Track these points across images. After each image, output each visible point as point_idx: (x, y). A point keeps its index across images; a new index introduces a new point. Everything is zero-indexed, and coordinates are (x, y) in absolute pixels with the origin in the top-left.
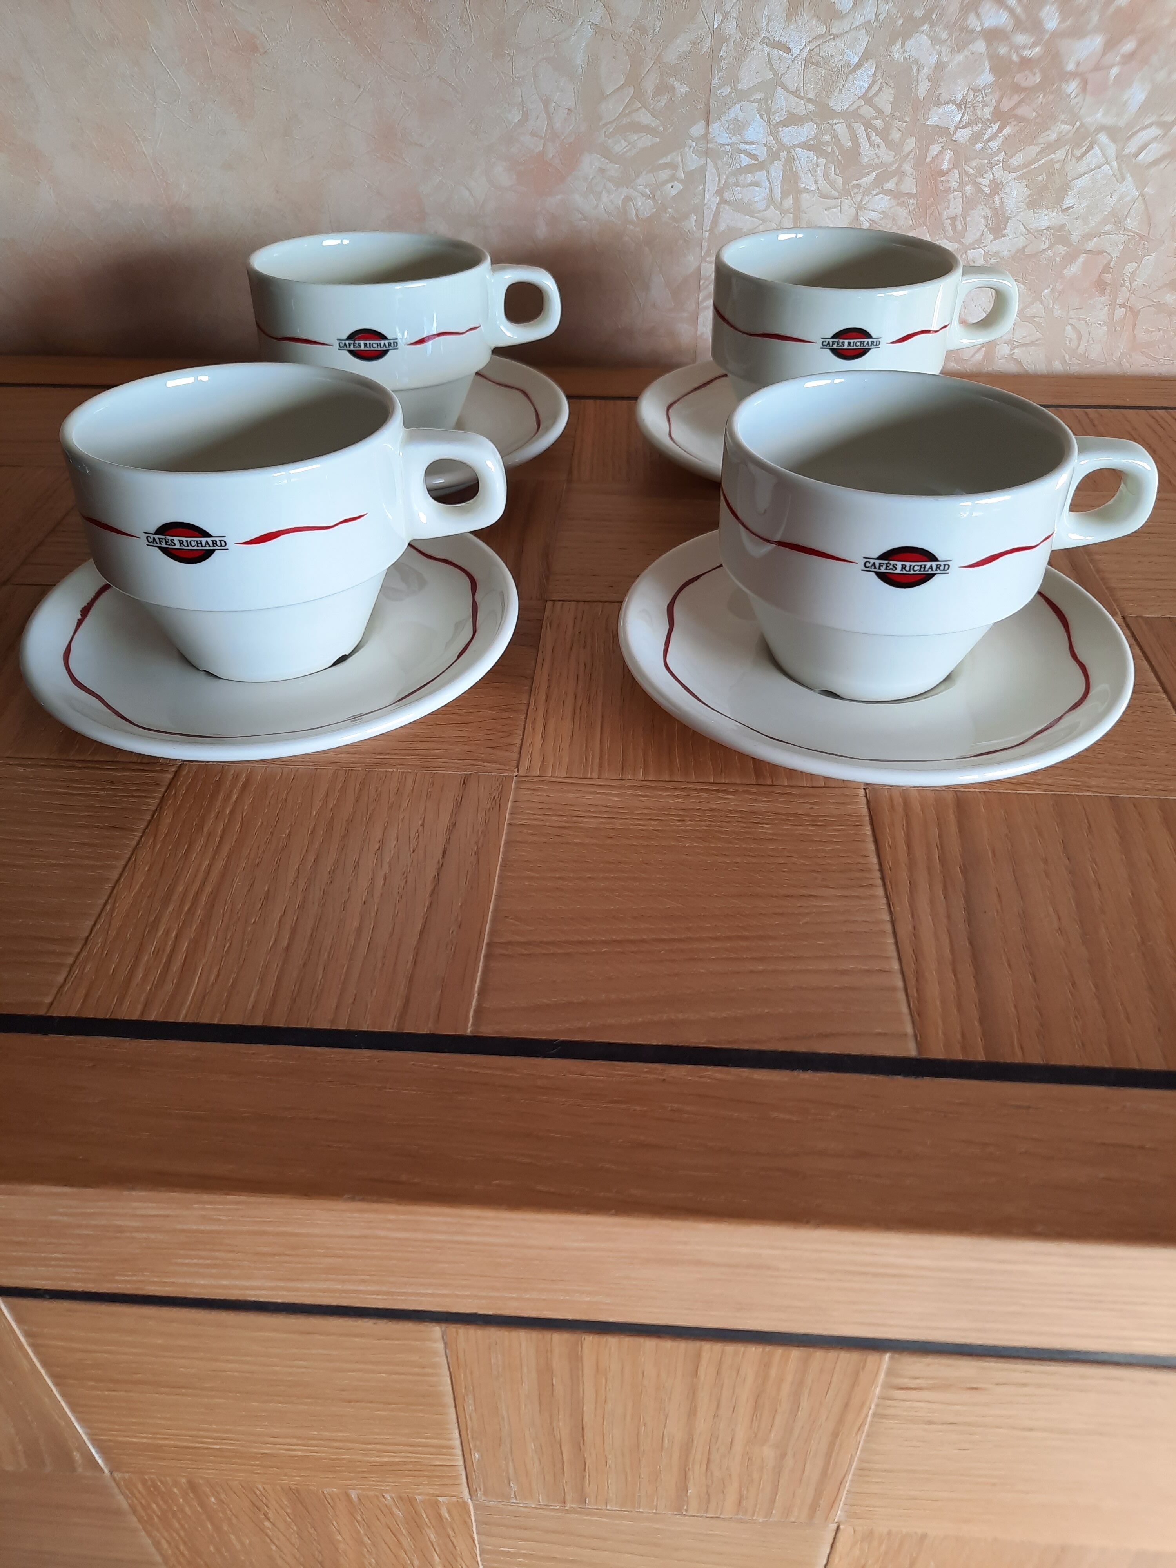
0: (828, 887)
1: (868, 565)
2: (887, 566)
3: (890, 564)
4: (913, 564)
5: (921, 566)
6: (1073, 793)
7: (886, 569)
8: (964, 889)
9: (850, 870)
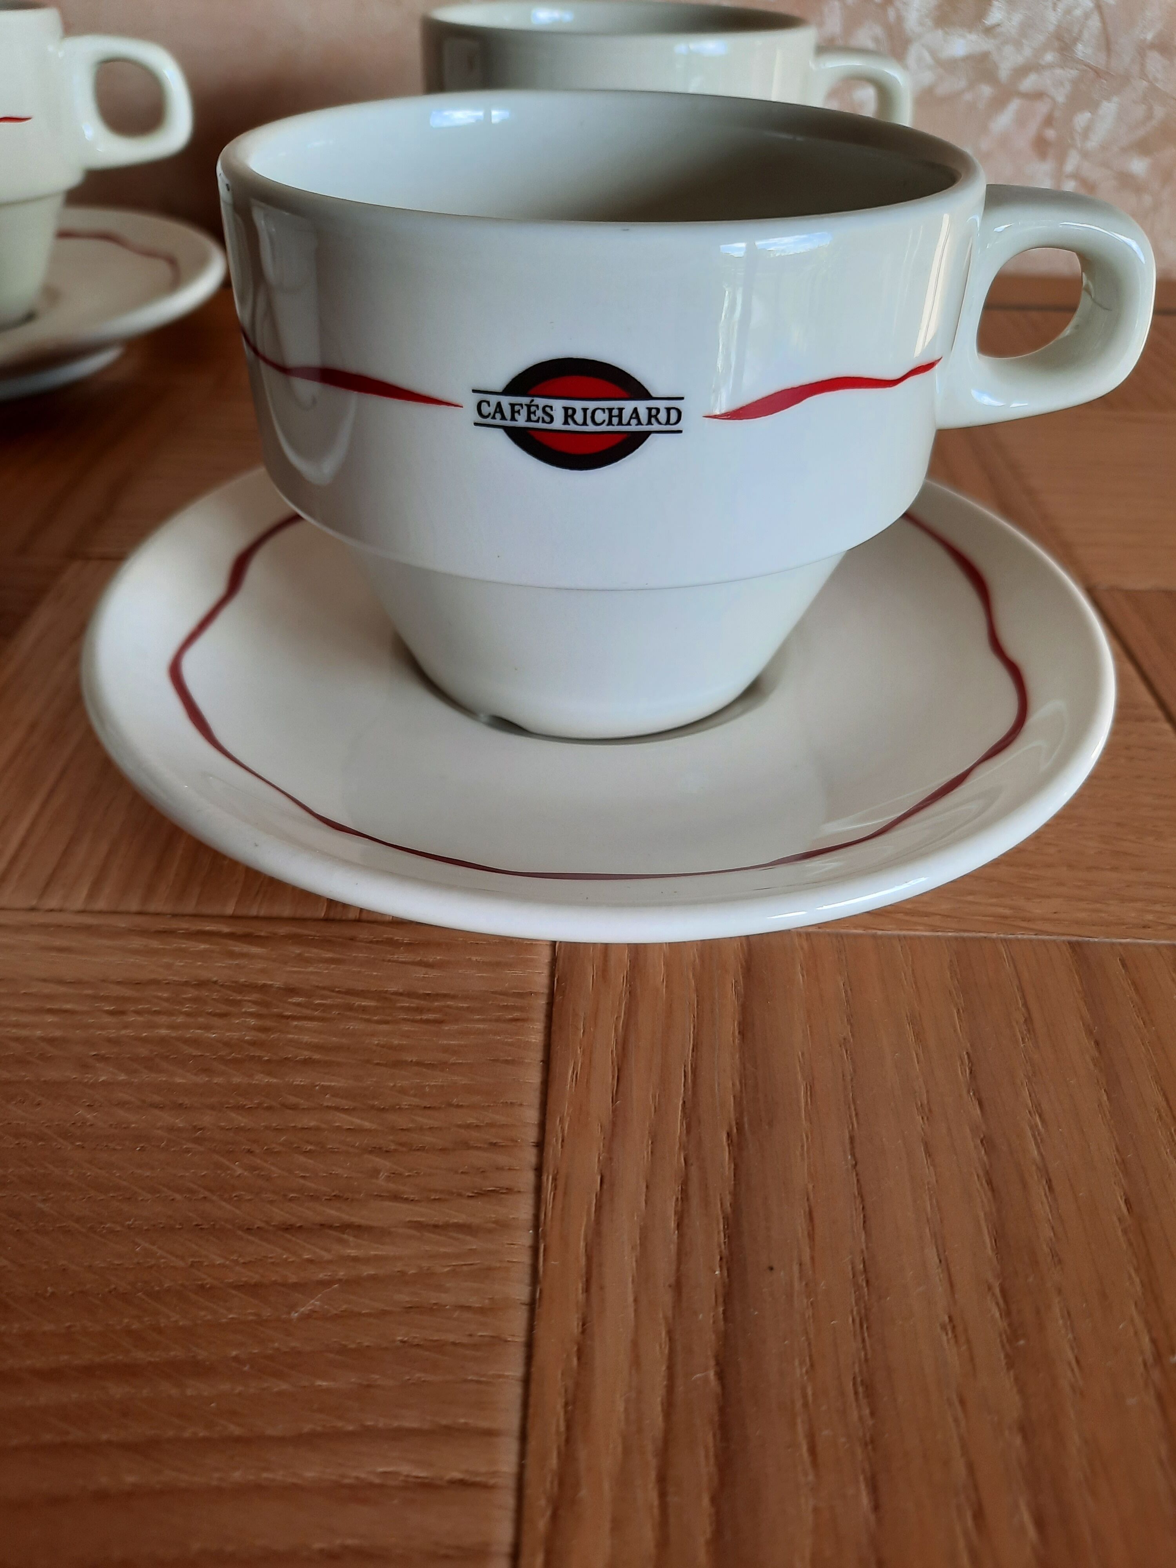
1: (485, 409)
2: (529, 413)
3: (537, 406)
4: (591, 405)
5: (610, 410)
6: (994, 935)
7: (529, 419)
8: (728, 1199)
9: (466, 1145)
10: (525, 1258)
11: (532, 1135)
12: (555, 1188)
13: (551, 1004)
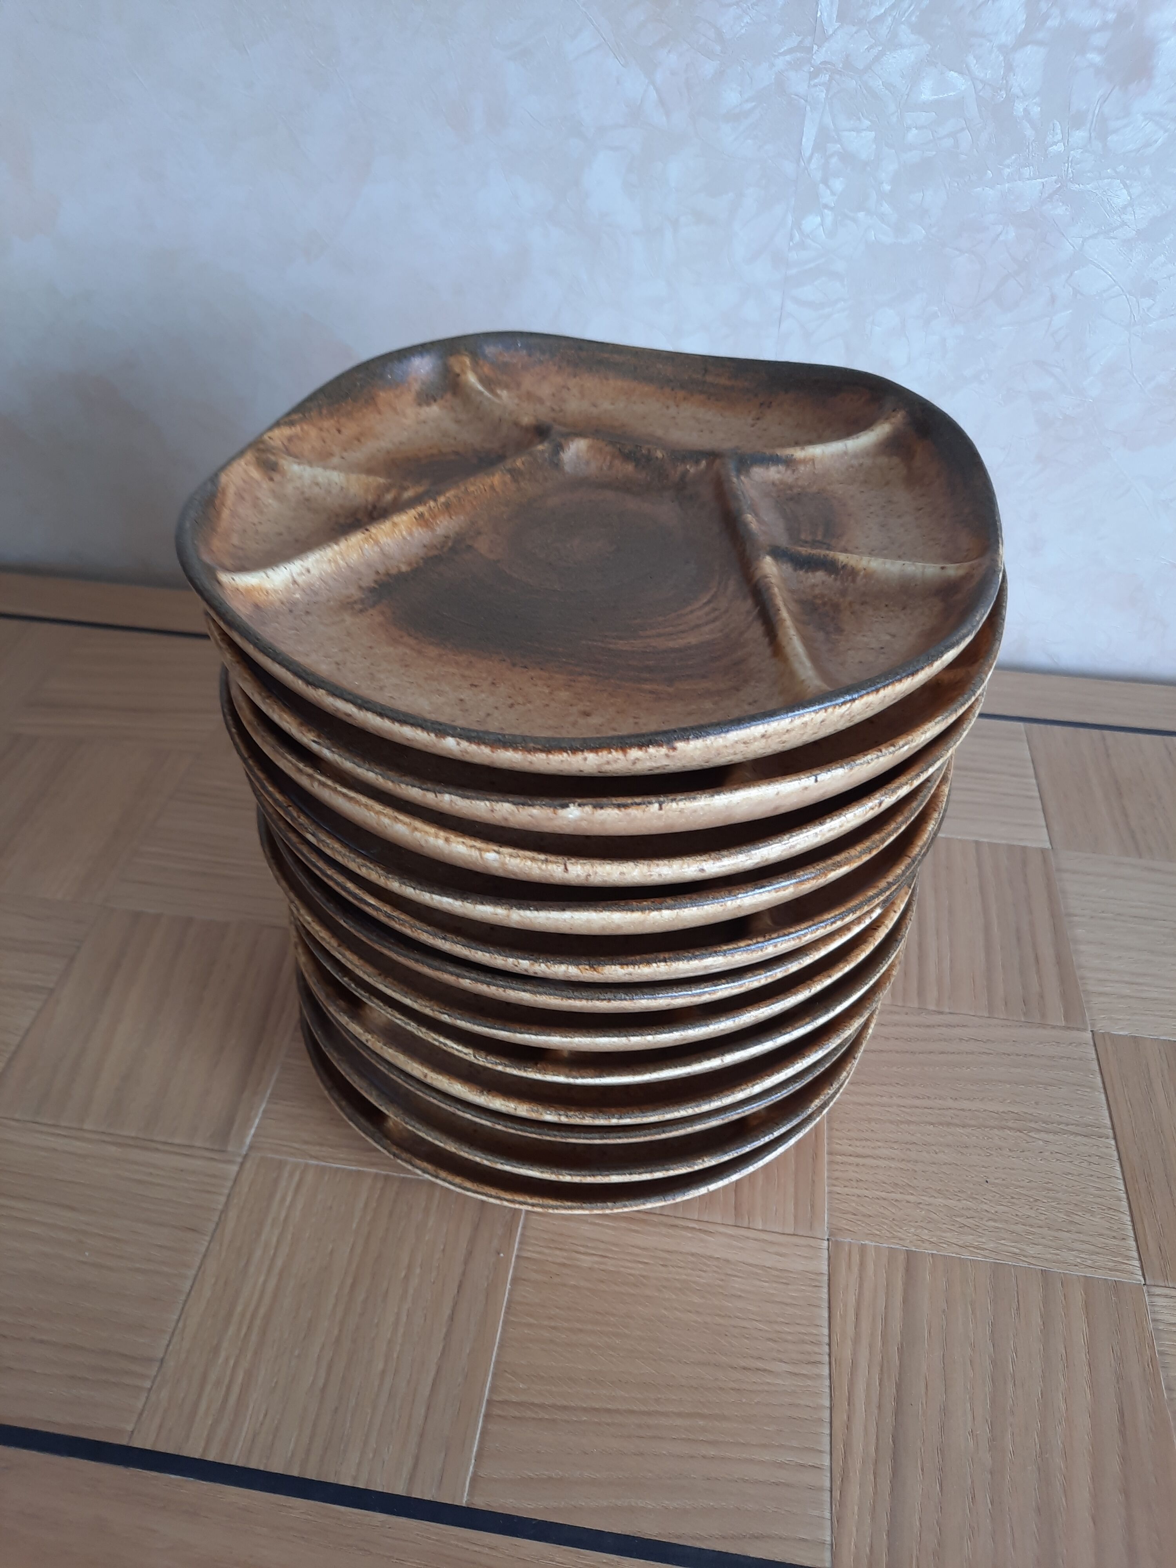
0: (781, 1361)
8: (897, 1375)
9: (803, 1342)
10: (827, 1390)
11: (826, 1340)
12: (836, 1363)
13: (829, 1280)
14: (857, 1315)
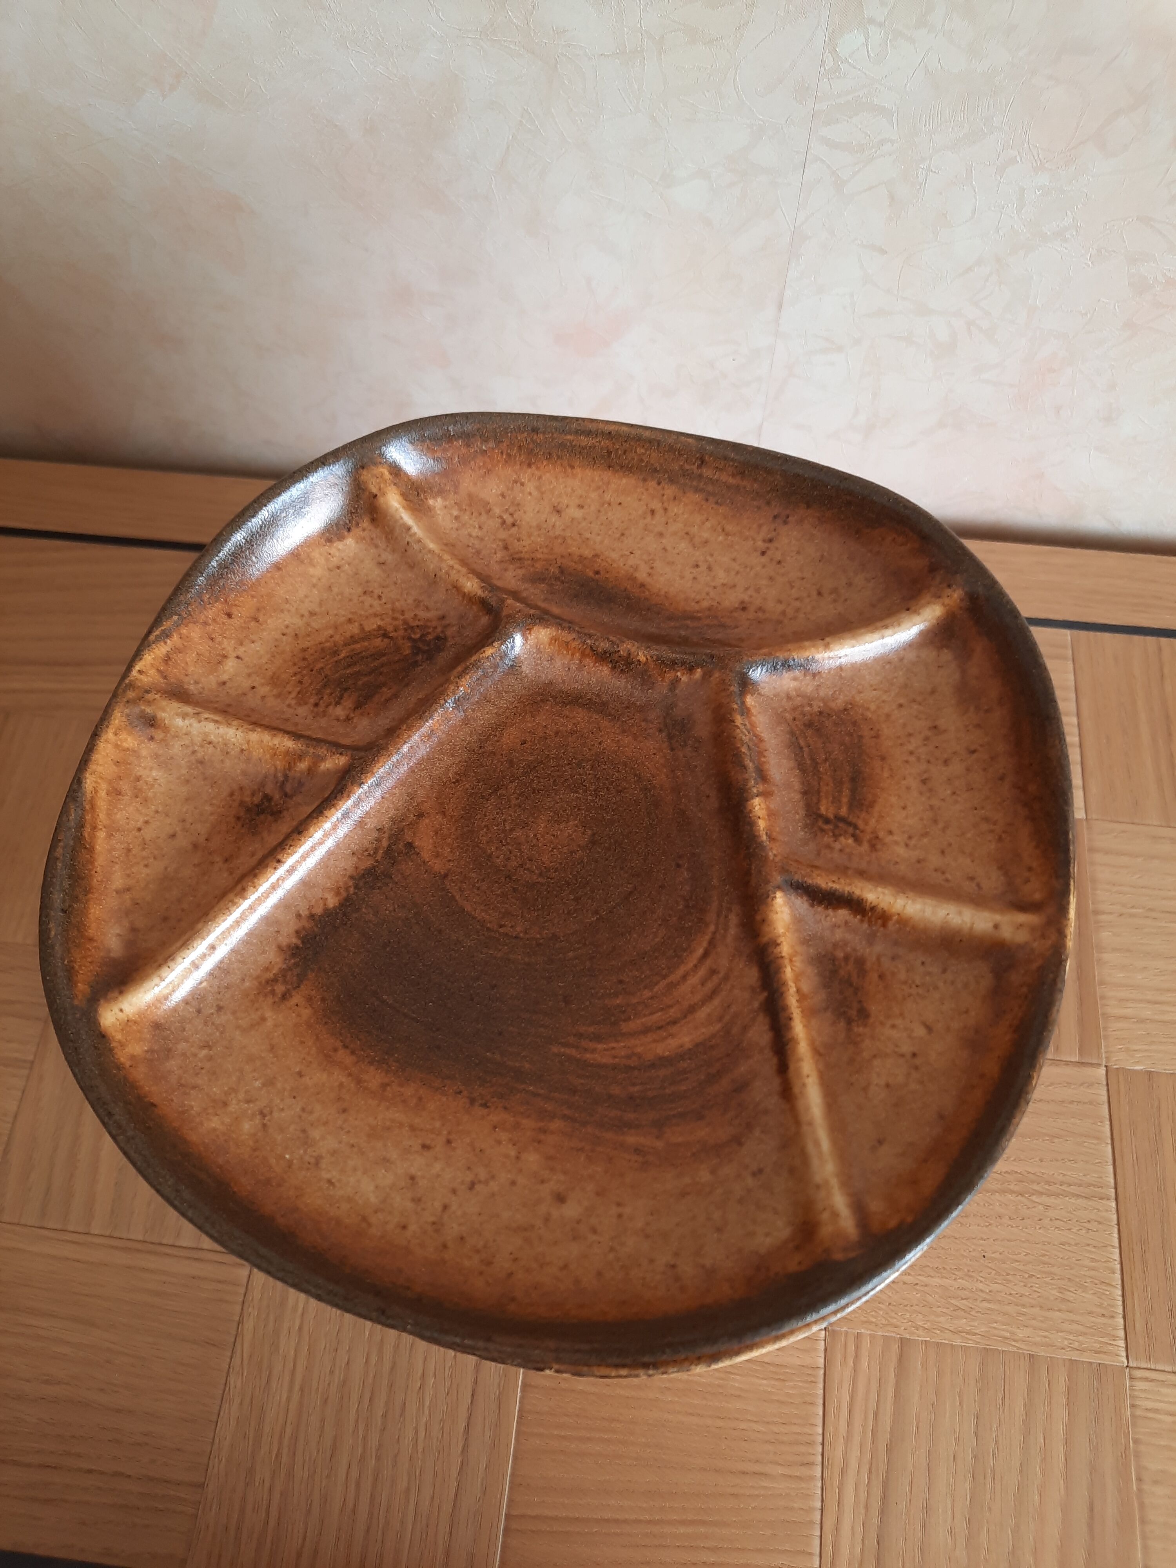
0: (777, 1463)
14: (850, 1411)
